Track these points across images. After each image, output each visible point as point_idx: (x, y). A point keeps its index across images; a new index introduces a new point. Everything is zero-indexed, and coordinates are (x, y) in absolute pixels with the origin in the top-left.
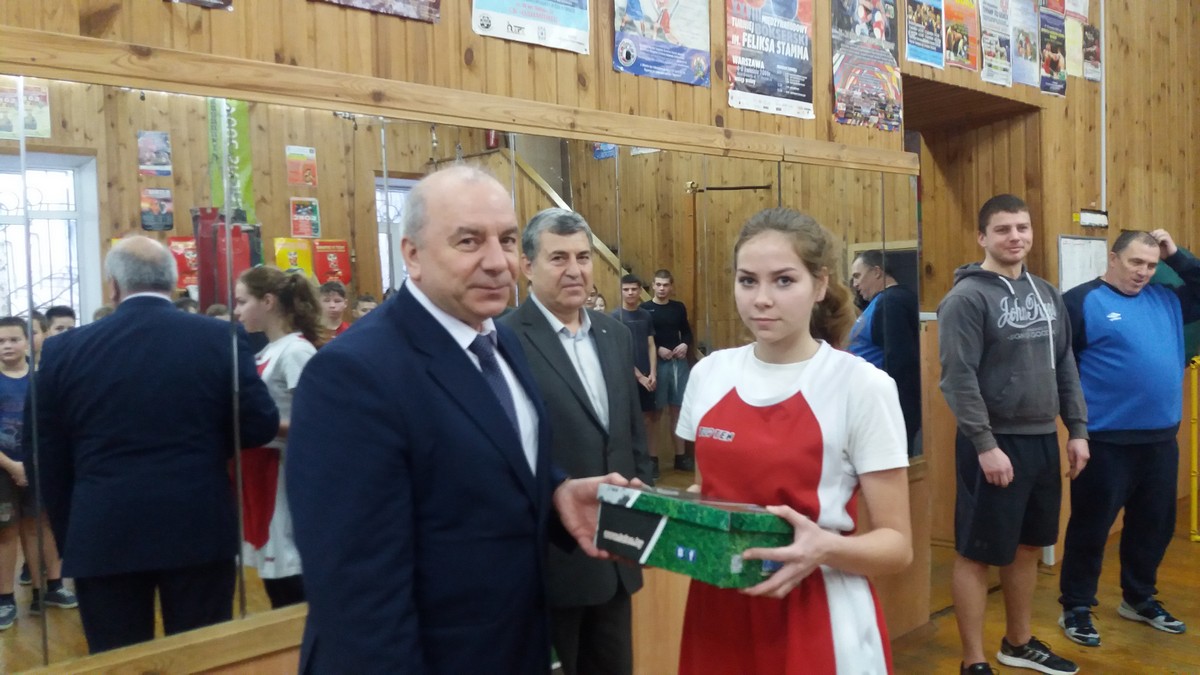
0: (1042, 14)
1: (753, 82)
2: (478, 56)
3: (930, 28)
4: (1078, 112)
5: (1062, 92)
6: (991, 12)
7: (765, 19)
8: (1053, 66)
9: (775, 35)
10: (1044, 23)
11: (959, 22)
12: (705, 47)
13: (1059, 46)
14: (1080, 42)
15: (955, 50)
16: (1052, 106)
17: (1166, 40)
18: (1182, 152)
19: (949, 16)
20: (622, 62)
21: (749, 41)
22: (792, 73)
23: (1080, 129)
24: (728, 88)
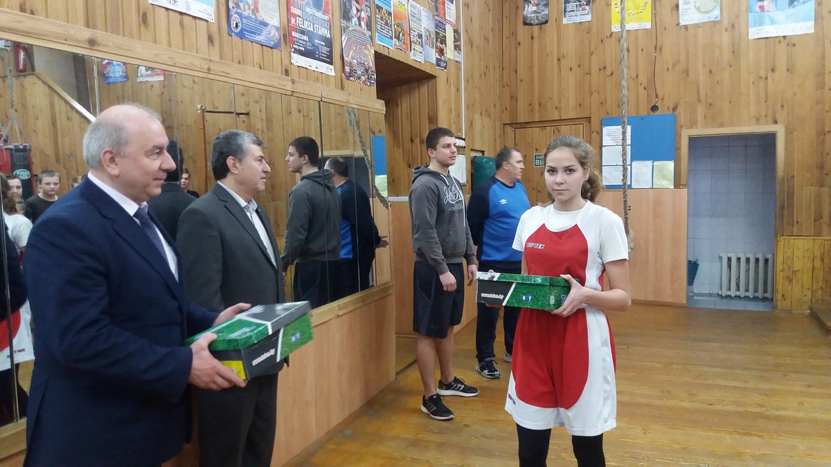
0: (436, 20)
1: (303, 49)
2: (150, 19)
3: (386, 24)
4: (452, 81)
5: (445, 67)
6: (414, 17)
7: (308, 9)
8: (441, 52)
9: (313, 20)
10: (437, 26)
11: (400, 22)
12: (277, 24)
13: (443, 41)
14: (453, 39)
15: (398, 38)
16: (441, 75)
17: (488, 41)
18: (495, 106)
19: (396, 17)
20: (233, 30)
21: (300, 23)
22: (322, 45)
23: (453, 89)
24: (291, 51)
